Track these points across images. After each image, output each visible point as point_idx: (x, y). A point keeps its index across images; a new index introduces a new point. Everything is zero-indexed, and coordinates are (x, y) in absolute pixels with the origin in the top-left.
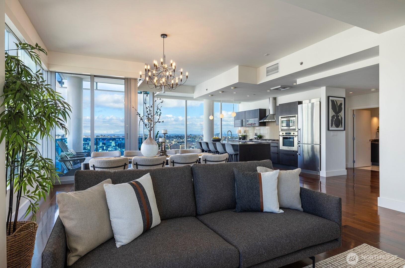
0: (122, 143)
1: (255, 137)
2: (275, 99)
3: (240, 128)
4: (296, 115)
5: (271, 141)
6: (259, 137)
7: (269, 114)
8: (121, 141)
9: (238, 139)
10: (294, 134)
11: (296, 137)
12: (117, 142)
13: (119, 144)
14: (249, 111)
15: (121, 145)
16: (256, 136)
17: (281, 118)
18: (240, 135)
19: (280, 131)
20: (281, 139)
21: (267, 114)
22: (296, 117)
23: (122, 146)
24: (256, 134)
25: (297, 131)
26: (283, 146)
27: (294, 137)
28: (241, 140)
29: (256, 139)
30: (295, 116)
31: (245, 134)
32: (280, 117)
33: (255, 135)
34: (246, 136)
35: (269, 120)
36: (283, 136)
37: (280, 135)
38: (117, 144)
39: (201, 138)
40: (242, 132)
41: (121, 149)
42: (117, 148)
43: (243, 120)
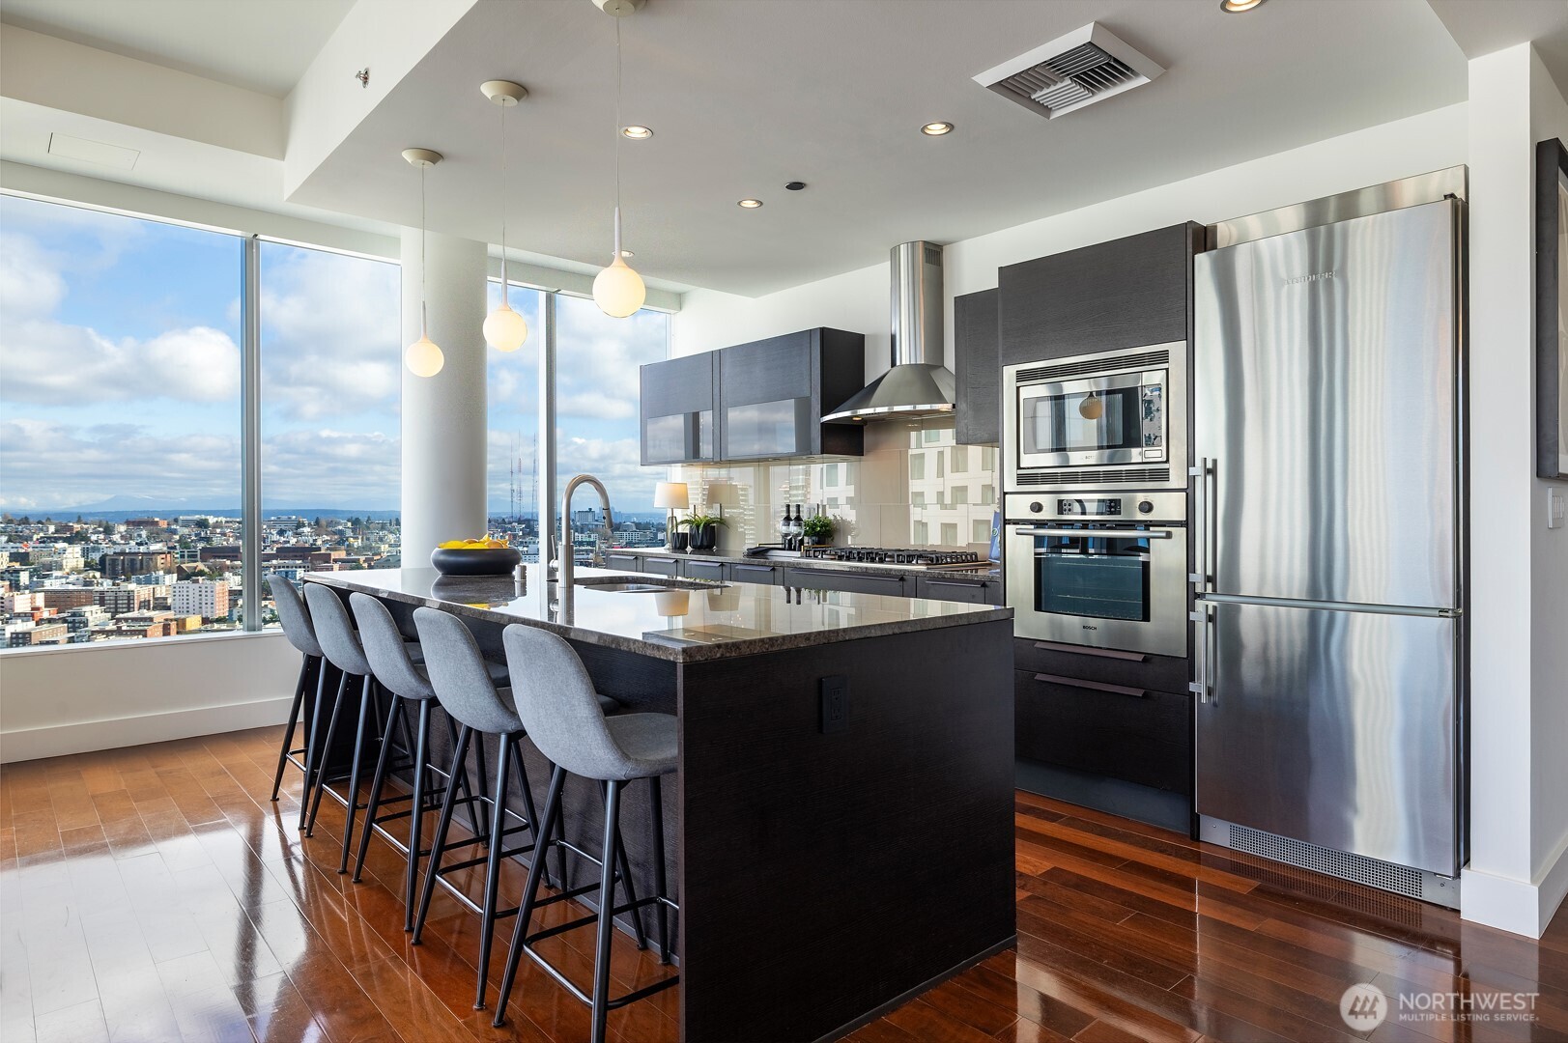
0: (123, 553)
1: (784, 529)
2: (934, 253)
3: (678, 473)
4: (1177, 349)
5: (919, 567)
6: (817, 534)
7: (893, 364)
8: (114, 543)
9: (668, 546)
10: (1147, 507)
11: (1169, 535)
12: (94, 550)
13: (103, 559)
14: (748, 352)
15: (114, 562)
16: (793, 529)
17: (1022, 376)
18: (680, 515)
19: (1010, 485)
20: (1021, 552)
21: (876, 366)
22: (1170, 365)
23: (123, 568)
24: (793, 515)
25: (1177, 479)
26: (1038, 607)
27: (1148, 539)
28: (689, 549)
29: (790, 549)
30: (1163, 357)
31: (713, 513)
32: (1009, 372)
33: (788, 519)
34: (722, 521)
35: (890, 404)
36: (1040, 524)
37: (1006, 522)
38: (96, 557)
39: (510, 530)
40: (696, 497)
41: (114, 585)
42: (94, 577)
43: (696, 416)
